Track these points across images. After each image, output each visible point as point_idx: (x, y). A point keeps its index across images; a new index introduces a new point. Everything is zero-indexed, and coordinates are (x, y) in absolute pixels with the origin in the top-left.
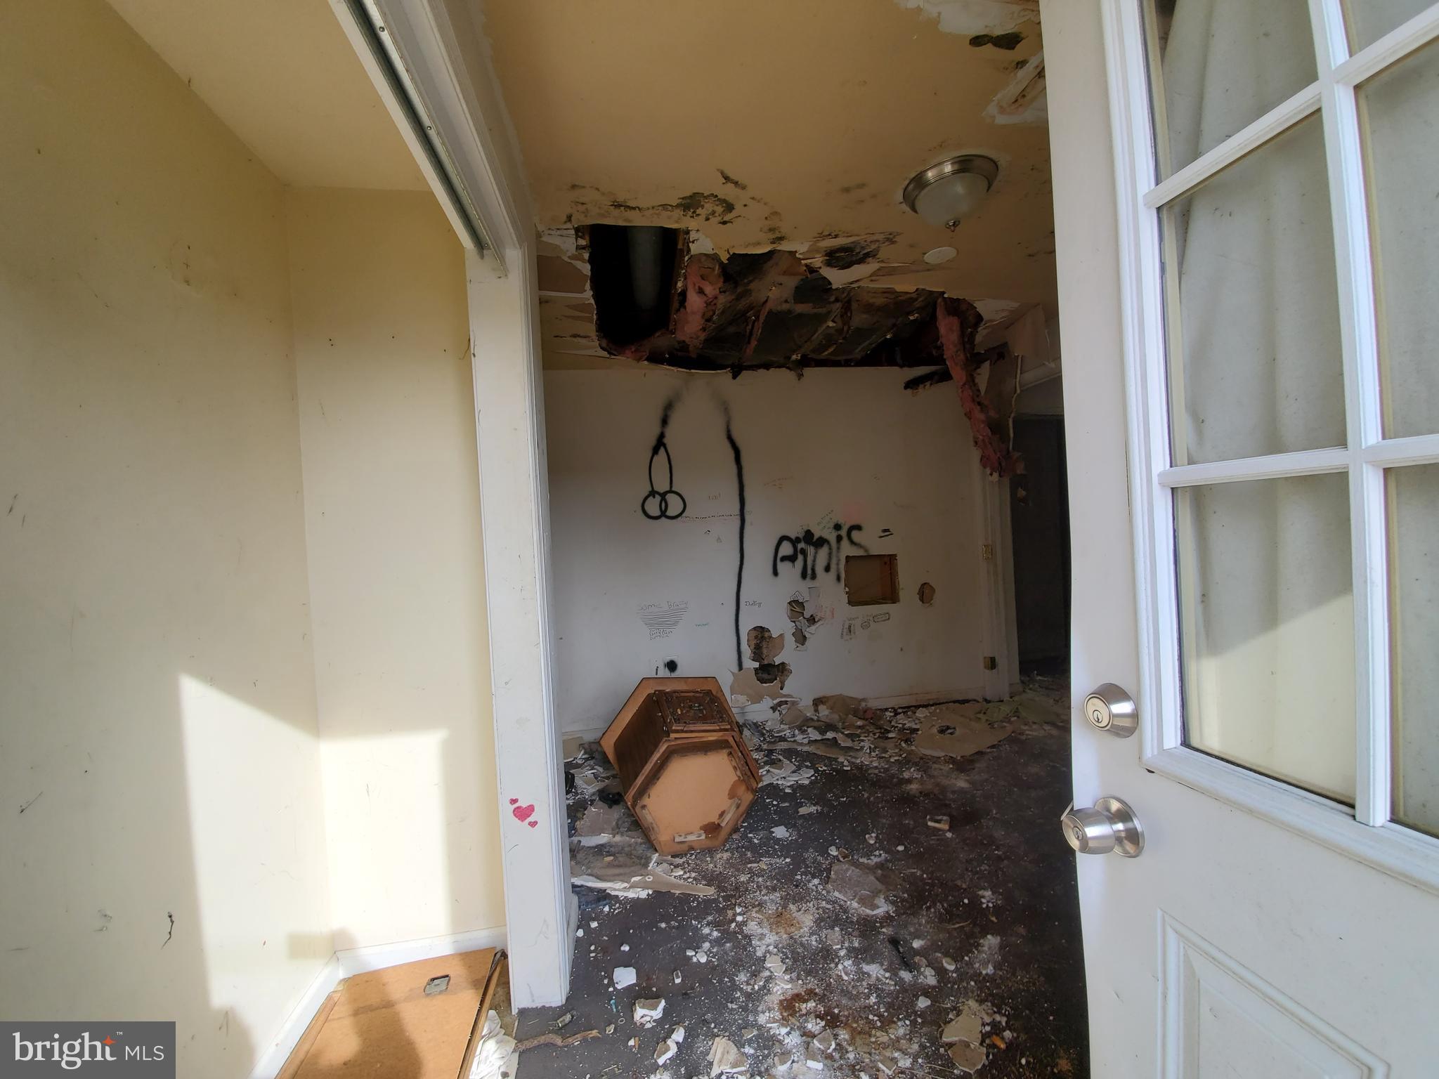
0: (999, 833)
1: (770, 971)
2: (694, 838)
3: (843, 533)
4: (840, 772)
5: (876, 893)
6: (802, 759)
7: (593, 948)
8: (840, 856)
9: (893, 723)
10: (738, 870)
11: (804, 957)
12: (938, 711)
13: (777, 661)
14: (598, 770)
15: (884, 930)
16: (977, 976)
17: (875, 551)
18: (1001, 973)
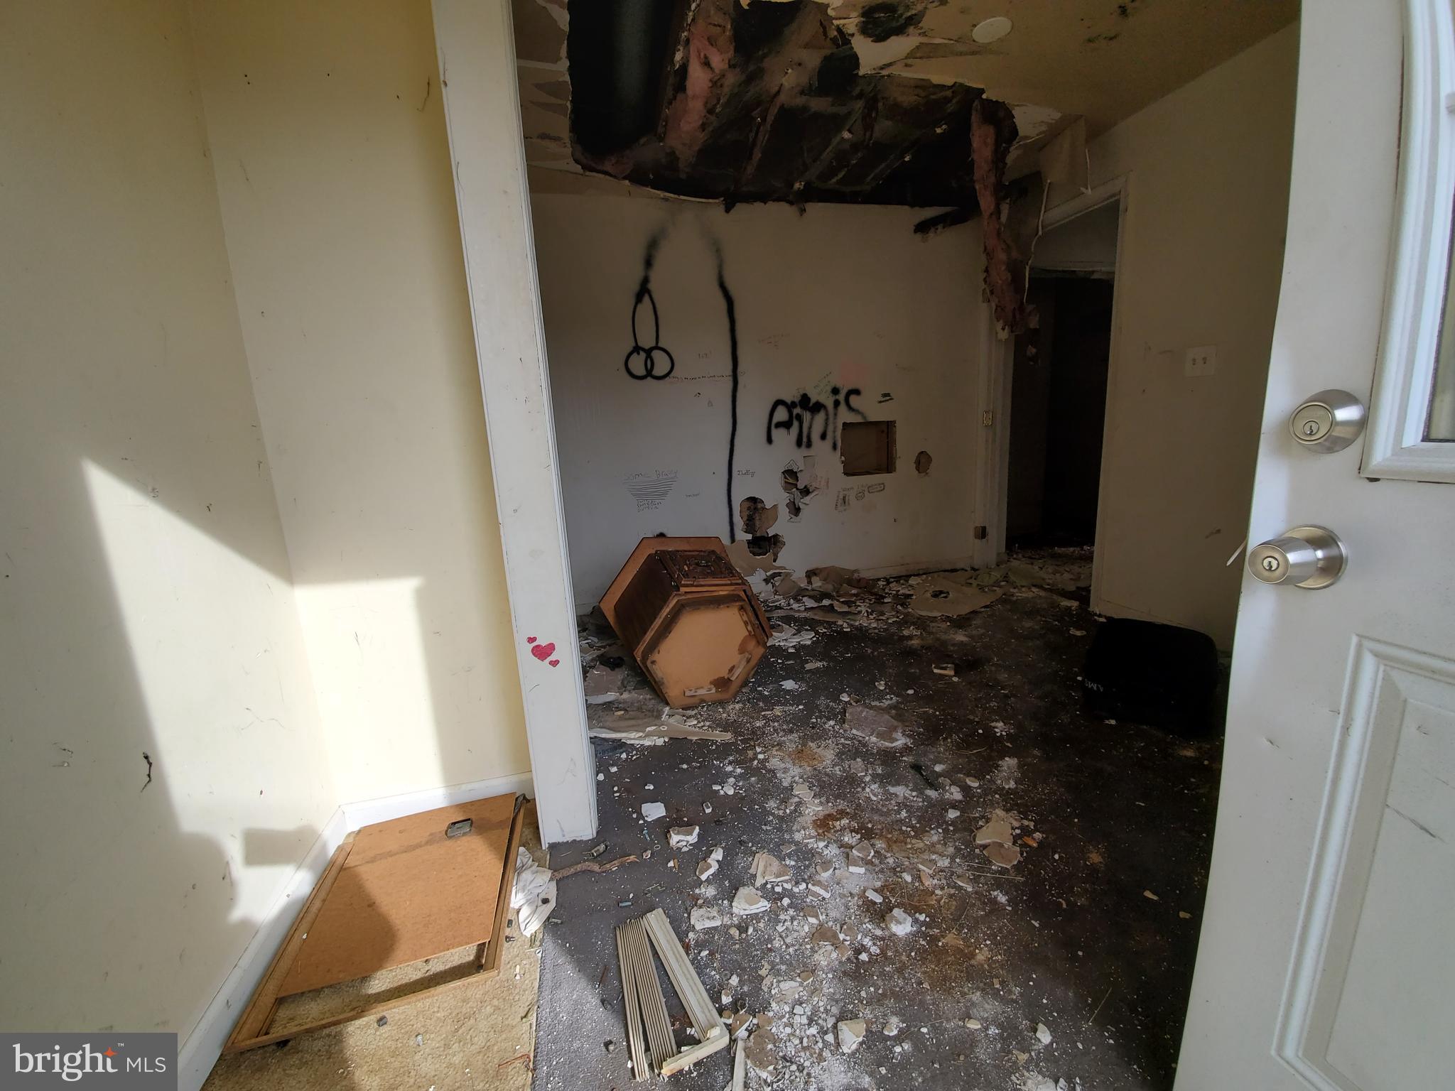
0: (1003, 676)
1: (798, 797)
2: (707, 691)
3: (841, 397)
4: (841, 633)
5: (895, 729)
6: (802, 624)
7: (616, 789)
8: (852, 701)
9: (887, 591)
10: (753, 718)
11: (830, 784)
12: (930, 578)
13: (771, 532)
14: (592, 641)
15: (904, 758)
16: (1000, 790)
17: (873, 418)
18: (1022, 787)
